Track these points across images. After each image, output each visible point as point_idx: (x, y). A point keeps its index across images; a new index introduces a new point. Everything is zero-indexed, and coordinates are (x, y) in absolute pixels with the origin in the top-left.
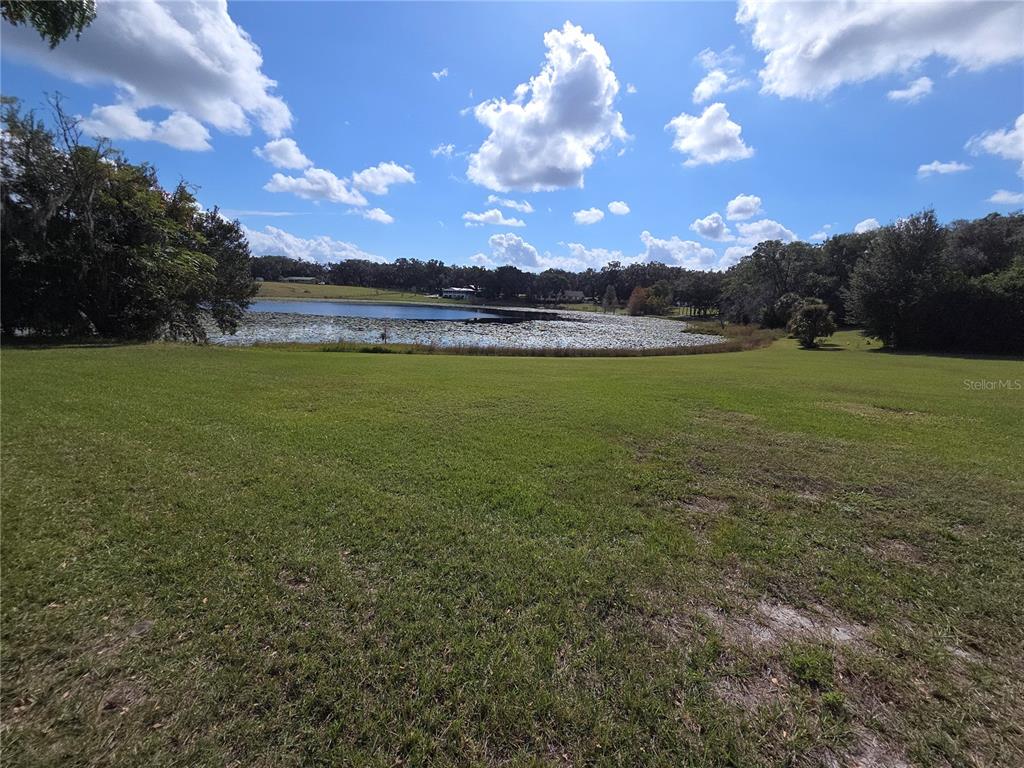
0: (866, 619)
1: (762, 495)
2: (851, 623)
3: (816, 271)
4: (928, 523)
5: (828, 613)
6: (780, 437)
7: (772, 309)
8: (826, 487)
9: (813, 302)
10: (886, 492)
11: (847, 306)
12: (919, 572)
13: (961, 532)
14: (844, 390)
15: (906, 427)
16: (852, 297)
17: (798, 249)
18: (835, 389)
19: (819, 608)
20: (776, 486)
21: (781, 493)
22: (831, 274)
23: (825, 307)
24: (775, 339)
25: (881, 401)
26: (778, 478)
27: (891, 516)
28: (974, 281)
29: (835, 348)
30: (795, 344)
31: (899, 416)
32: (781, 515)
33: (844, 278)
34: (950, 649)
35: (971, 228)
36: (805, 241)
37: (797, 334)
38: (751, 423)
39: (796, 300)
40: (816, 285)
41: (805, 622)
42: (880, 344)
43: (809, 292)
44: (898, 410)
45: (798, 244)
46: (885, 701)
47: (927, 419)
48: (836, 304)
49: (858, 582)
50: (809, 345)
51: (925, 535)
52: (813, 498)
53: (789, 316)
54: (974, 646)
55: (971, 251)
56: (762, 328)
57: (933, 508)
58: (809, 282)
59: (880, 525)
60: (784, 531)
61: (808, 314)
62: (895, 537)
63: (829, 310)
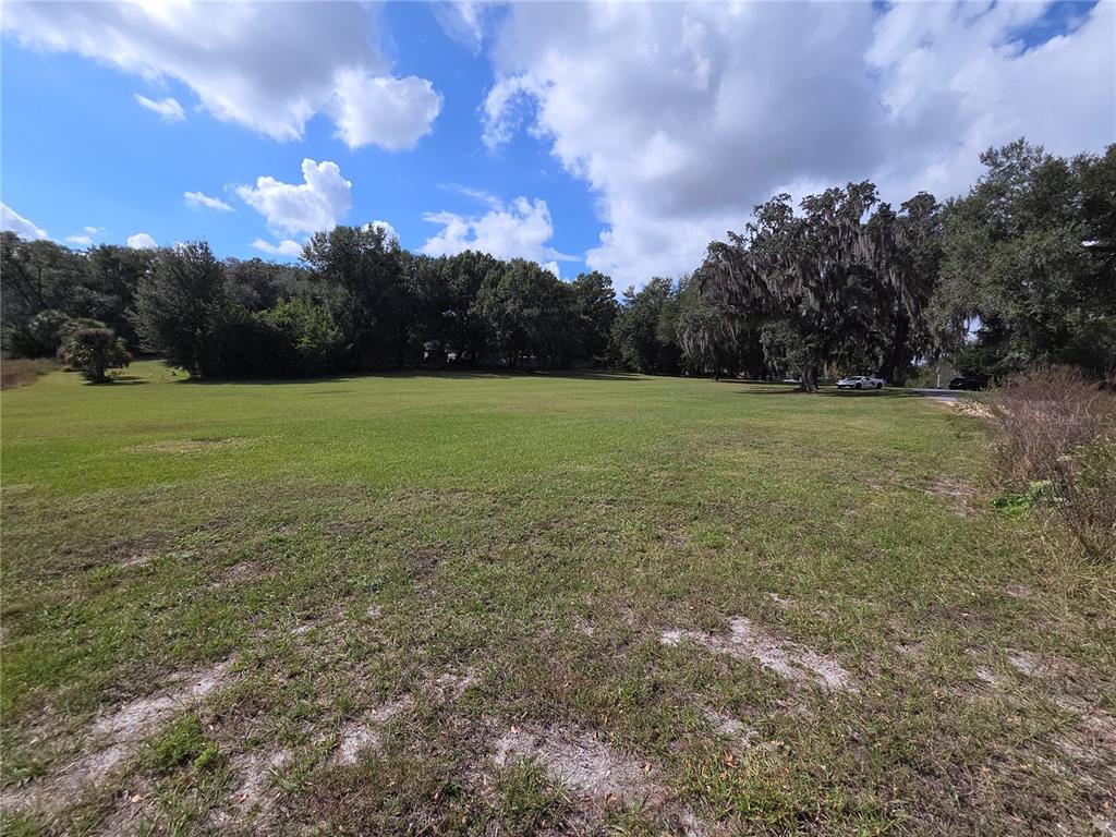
0: (222, 655)
1: (70, 589)
2: (211, 668)
3: (85, 285)
4: (261, 536)
5: (185, 675)
6: (80, 502)
7: (26, 331)
8: (157, 541)
9: (91, 325)
10: (220, 523)
11: (139, 331)
12: (261, 583)
13: (285, 533)
14: (157, 429)
15: (227, 454)
16: (143, 321)
17: (50, 253)
18: (147, 428)
19: (175, 676)
20: (89, 566)
21: (96, 573)
22: (109, 292)
23: (110, 332)
24: (42, 374)
25: (198, 433)
26: (88, 555)
27: (230, 543)
28: (255, 316)
29: (135, 382)
30: (76, 378)
31: (218, 446)
32: (103, 598)
33: (127, 299)
34: (294, 631)
35: (242, 267)
36: (58, 242)
37: (77, 366)
38: (25, 496)
39: (63, 321)
40: (89, 302)
41: (163, 703)
42: (186, 375)
43: (83, 310)
44: (217, 440)
45: (50, 244)
46: (254, 715)
47: (244, 443)
48: (125, 329)
49: (211, 623)
50: (98, 379)
51: (260, 548)
52: (142, 561)
53: (59, 342)
54: (308, 618)
55: (247, 288)
56: (13, 358)
57: (262, 521)
58: (79, 298)
59: (222, 556)
60: (111, 617)
61: (86, 340)
62: (236, 562)
63: (116, 335)
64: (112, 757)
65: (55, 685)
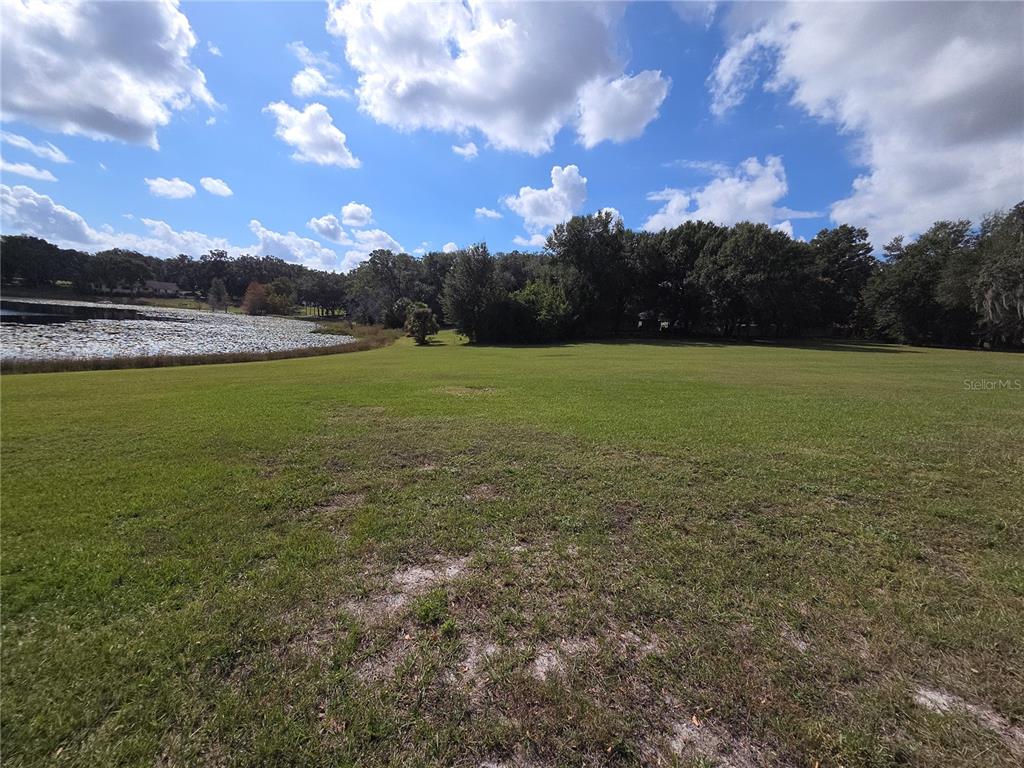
0: (465, 551)
1: (393, 478)
2: (458, 559)
3: (420, 280)
4: (498, 466)
5: (443, 558)
6: (404, 423)
7: (392, 311)
8: (438, 456)
9: (421, 306)
10: (475, 451)
11: (444, 310)
12: (495, 502)
13: (515, 466)
14: (447, 377)
15: (484, 399)
16: (446, 303)
17: (404, 259)
18: (442, 377)
19: (437, 557)
20: (403, 466)
21: (407, 471)
22: (432, 284)
23: (430, 310)
24: (397, 338)
25: (470, 383)
26: (404, 459)
27: (479, 467)
28: (511, 295)
29: (440, 344)
30: (412, 341)
31: (480, 393)
32: (408, 489)
33: (440, 288)
34: (512, 548)
35: (506, 258)
36: (409, 254)
37: (413, 334)
38: (381, 414)
39: (409, 304)
40: (421, 291)
41: (428, 574)
42: (467, 340)
43: (417, 298)
44: (480, 388)
45: (405, 255)
46: (480, 606)
47: (496, 392)
48: (437, 308)
49: (461, 525)
50: (422, 343)
51: (497, 475)
52: (429, 469)
53: (405, 318)
54: (523, 540)
55: (507, 274)
56: (385, 328)
57: (501, 454)
58: (417, 289)
59: (474, 476)
60: (411, 503)
61: (418, 316)
62: (482, 482)
63: (433, 312)
64: (400, 601)
65: (379, 541)
